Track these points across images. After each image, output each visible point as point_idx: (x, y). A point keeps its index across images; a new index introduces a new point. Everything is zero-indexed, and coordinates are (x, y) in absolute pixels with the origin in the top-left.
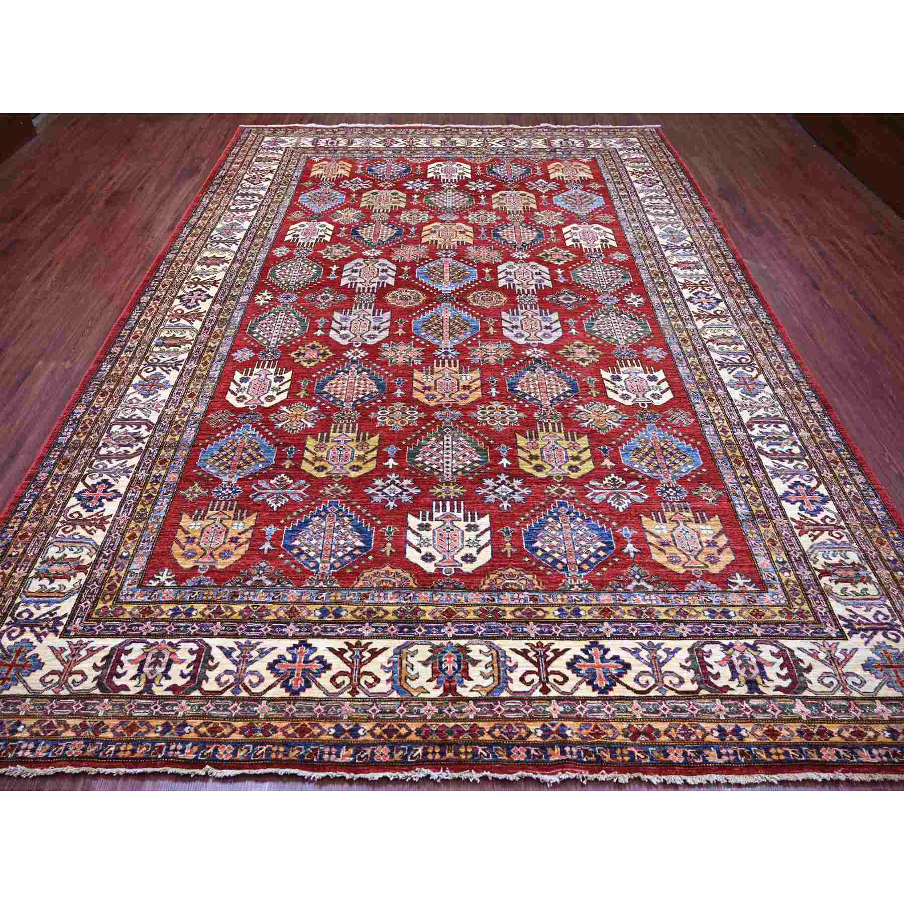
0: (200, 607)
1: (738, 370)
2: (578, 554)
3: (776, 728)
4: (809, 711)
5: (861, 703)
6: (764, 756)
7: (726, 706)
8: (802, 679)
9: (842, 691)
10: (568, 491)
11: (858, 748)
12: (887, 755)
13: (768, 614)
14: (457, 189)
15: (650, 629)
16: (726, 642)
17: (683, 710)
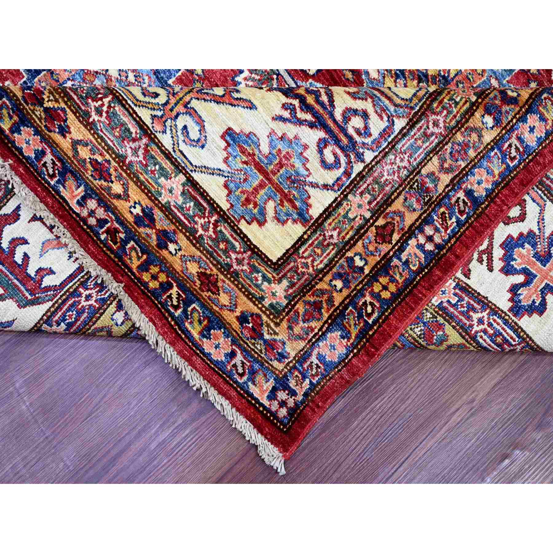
5: (154, 150)
9: (153, 117)
11: (76, 179)
12: (101, 222)
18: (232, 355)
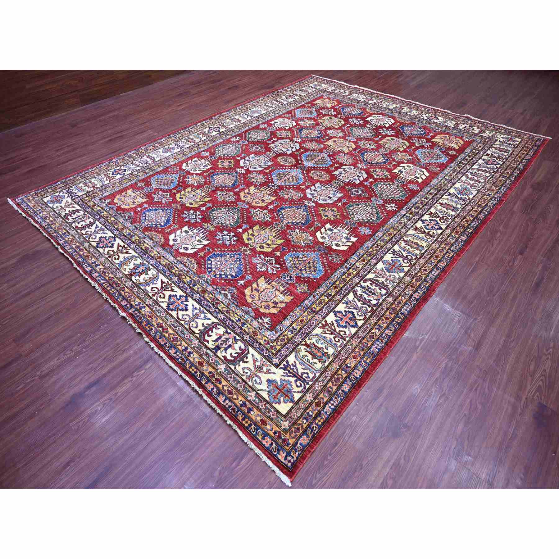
0: (105, 213)
1: (399, 259)
2: (222, 271)
3: (204, 364)
4: (223, 371)
5: (246, 386)
6: (188, 366)
7: (198, 344)
8: (238, 362)
9: (246, 378)
10: (248, 252)
11: (223, 395)
12: (230, 407)
13: (259, 337)
14: (373, 129)
15: (210, 307)
16: (229, 331)
17: (184, 334)
18: (272, 444)
